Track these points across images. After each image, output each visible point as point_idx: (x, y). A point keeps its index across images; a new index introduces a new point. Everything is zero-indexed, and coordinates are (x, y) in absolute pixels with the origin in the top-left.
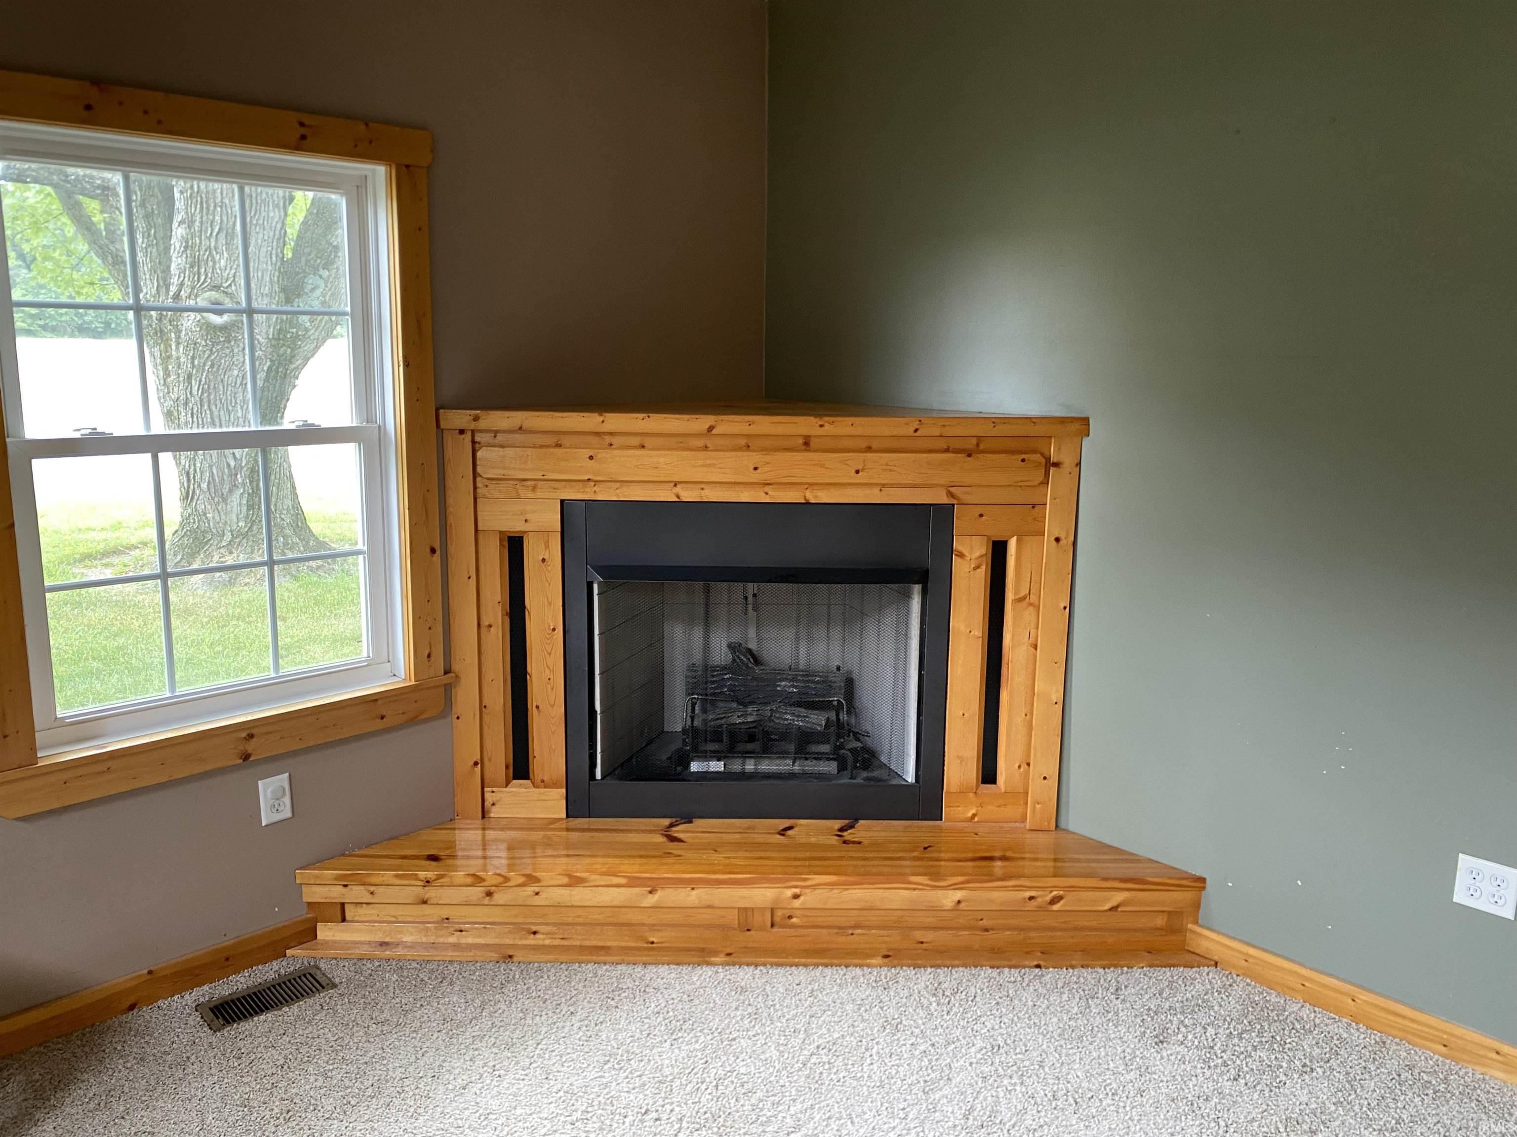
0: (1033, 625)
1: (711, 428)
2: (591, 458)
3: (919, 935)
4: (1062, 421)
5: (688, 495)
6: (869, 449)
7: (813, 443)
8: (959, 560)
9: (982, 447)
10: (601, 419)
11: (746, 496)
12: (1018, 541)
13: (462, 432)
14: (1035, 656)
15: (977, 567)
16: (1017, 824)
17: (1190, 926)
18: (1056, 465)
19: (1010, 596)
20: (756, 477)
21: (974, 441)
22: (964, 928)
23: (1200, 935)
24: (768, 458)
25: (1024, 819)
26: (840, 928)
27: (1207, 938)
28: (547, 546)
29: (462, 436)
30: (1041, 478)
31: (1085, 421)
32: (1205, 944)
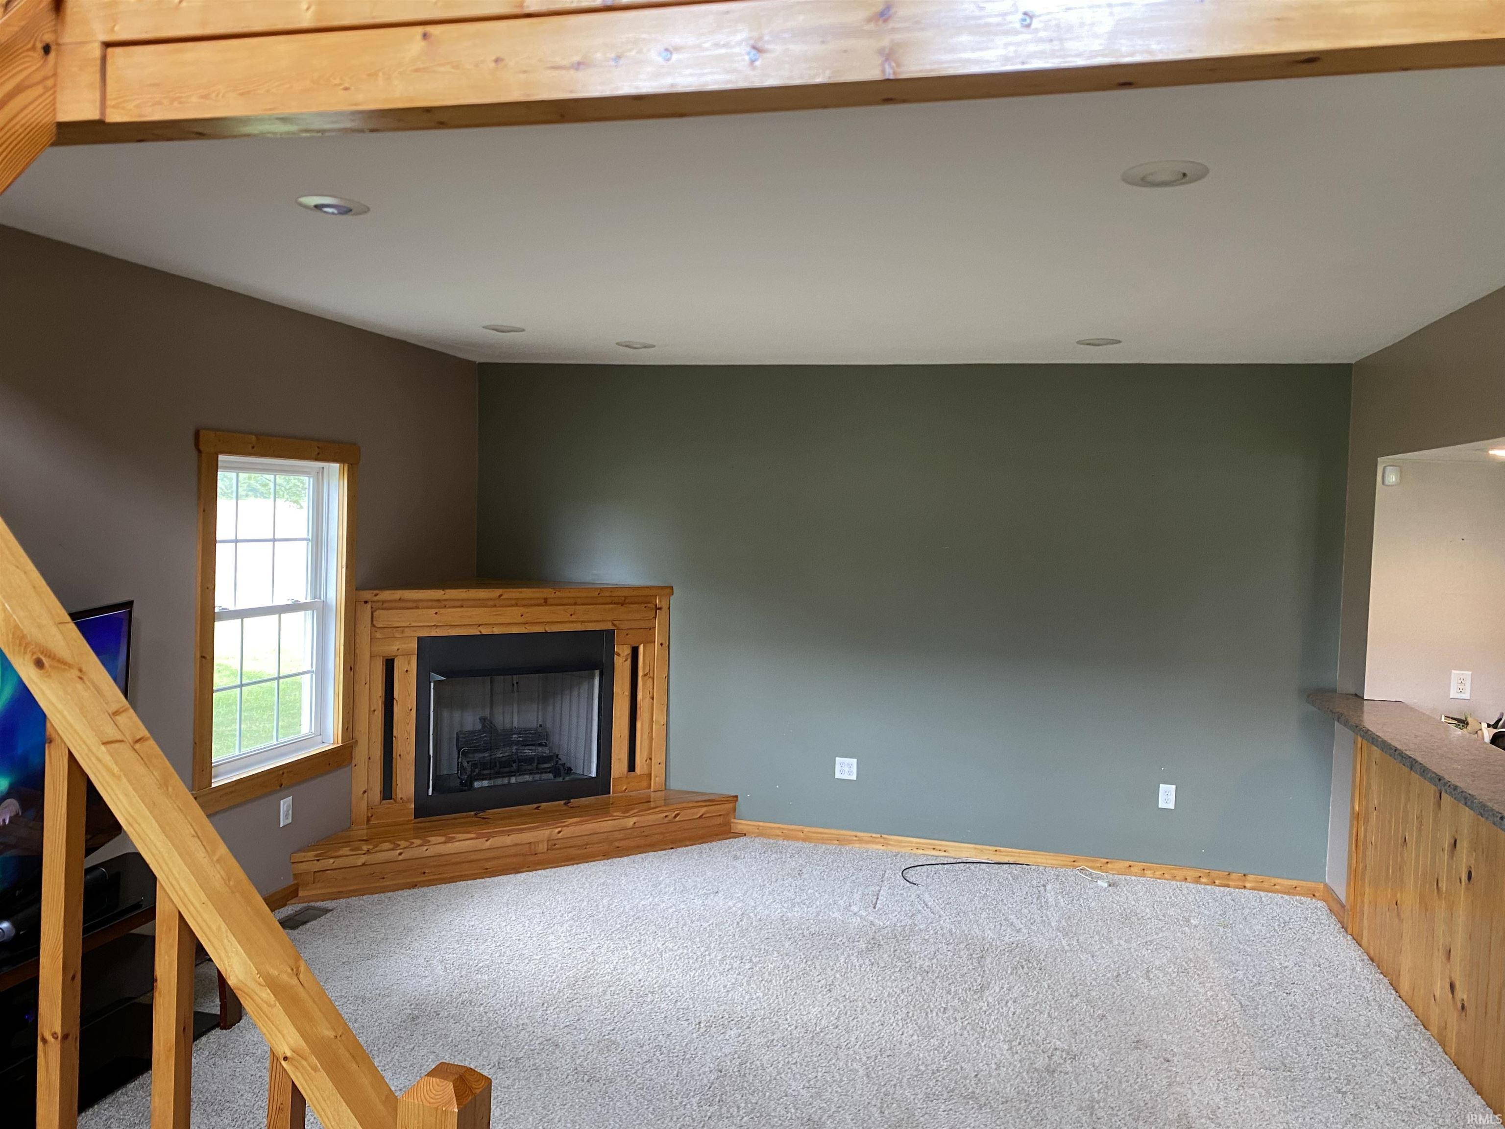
0: (651, 687)
1: (500, 596)
2: (436, 613)
3: (617, 844)
4: (662, 588)
5: (485, 631)
6: (575, 604)
7: (550, 601)
8: (618, 657)
9: (627, 601)
10: (443, 592)
11: (515, 630)
12: (644, 647)
13: (366, 602)
14: (653, 704)
15: (626, 660)
16: (646, 791)
17: (733, 820)
18: (660, 609)
19: (640, 673)
20: (522, 620)
21: (623, 598)
22: (636, 837)
23: (737, 823)
24: (527, 610)
25: (650, 787)
26: (579, 846)
27: (740, 824)
28: (409, 663)
29: (366, 605)
30: (654, 615)
31: (672, 588)
32: (740, 827)
